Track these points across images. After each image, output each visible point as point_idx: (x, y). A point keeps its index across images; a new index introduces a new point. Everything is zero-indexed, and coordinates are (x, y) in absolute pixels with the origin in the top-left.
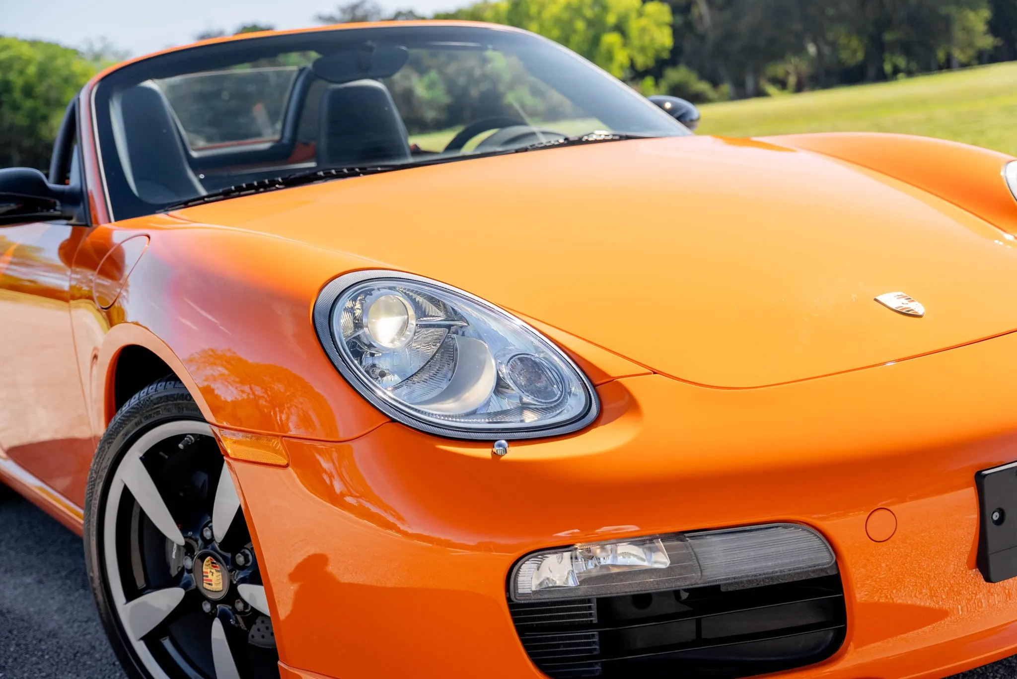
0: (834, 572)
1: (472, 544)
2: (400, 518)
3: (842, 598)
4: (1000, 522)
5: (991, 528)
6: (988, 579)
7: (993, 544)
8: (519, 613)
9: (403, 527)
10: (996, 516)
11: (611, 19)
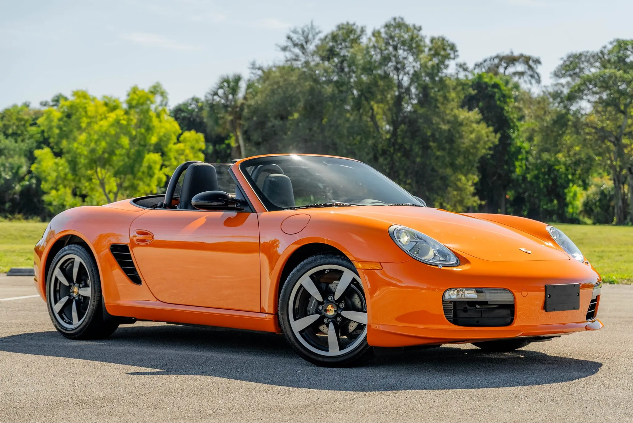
0: (513, 303)
1: (425, 287)
2: (400, 281)
3: (514, 310)
4: (549, 297)
5: (547, 298)
6: (546, 311)
7: (547, 303)
8: (444, 304)
9: (400, 284)
10: (549, 296)
11: (154, 140)
